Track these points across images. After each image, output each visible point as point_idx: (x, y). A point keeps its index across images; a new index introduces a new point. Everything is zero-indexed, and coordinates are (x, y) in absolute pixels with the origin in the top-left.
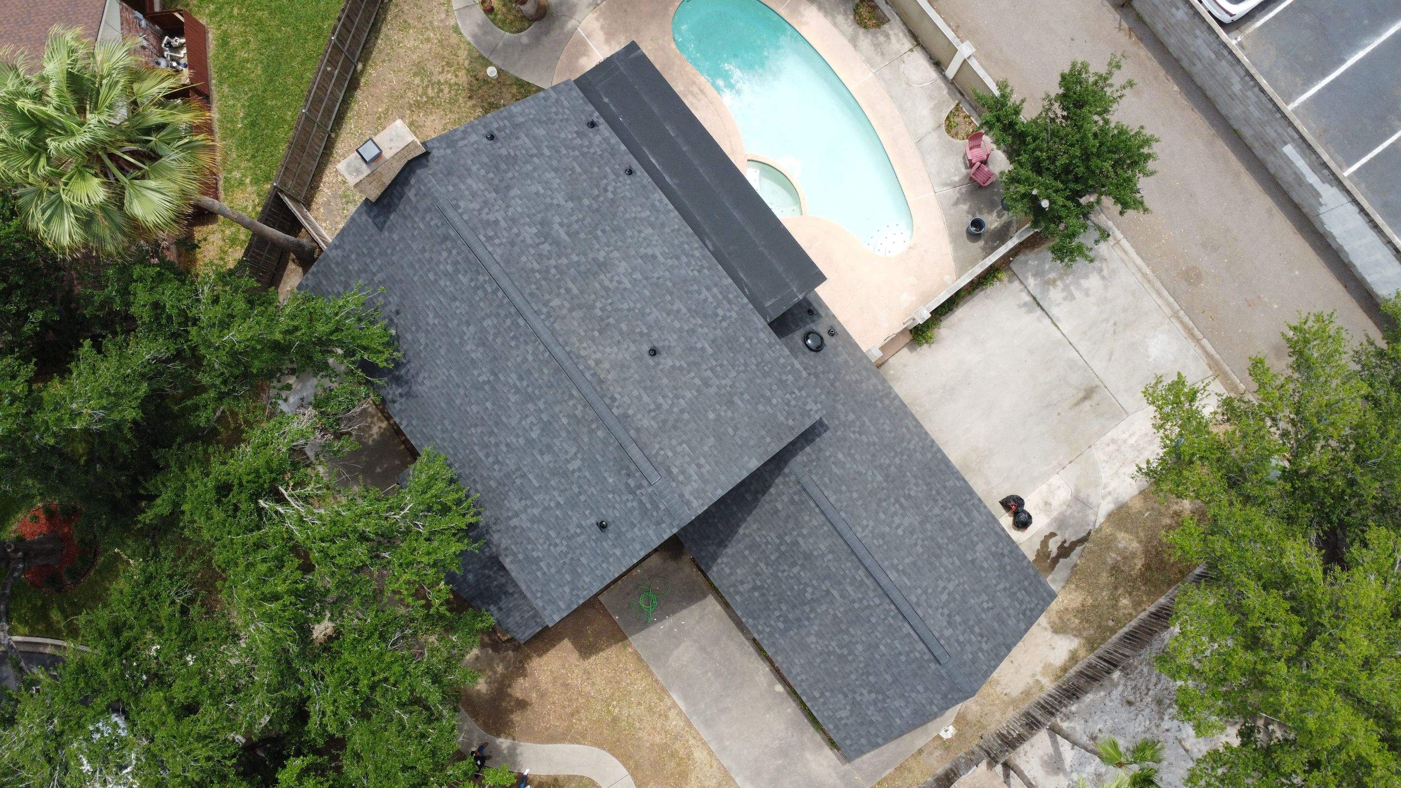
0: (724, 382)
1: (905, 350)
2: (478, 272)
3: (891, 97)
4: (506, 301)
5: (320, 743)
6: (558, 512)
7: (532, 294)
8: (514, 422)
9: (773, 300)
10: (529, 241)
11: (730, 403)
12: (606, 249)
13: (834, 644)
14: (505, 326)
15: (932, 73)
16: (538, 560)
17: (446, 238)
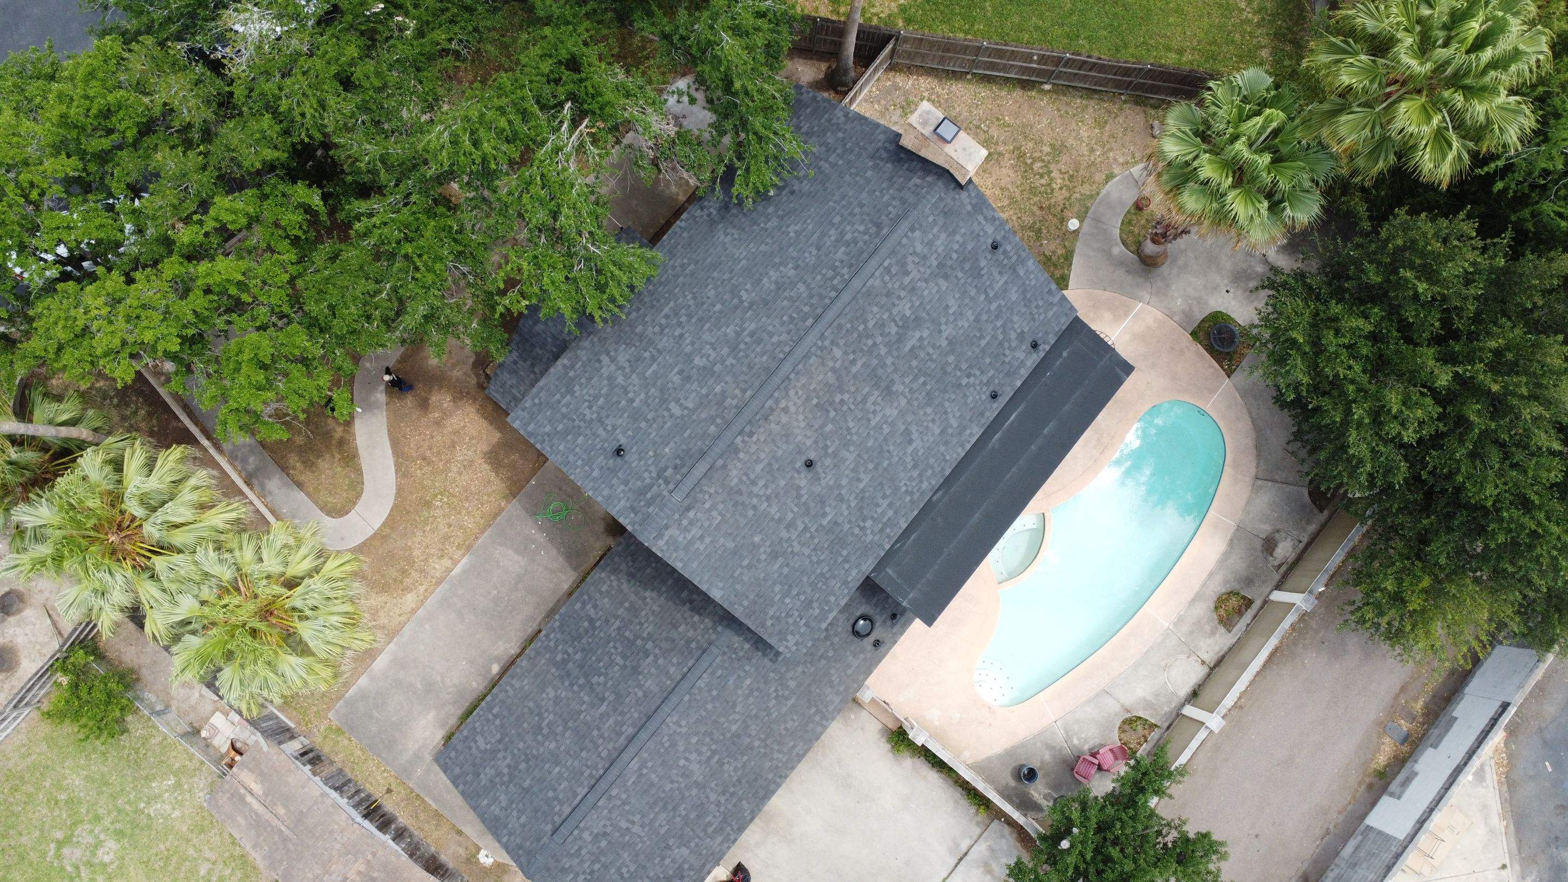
0: (795, 544)
1: (880, 726)
2: (851, 266)
3: (1147, 652)
4: (827, 301)
5: (340, 216)
6: (623, 403)
7: (840, 327)
8: (707, 337)
9: (894, 576)
10: (895, 311)
11: (774, 556)
12: (907, 390)
13: (551, 717)
14: (802, 307)
15: (1184, 691)
16: (571, 392)
17: (879, 226)
